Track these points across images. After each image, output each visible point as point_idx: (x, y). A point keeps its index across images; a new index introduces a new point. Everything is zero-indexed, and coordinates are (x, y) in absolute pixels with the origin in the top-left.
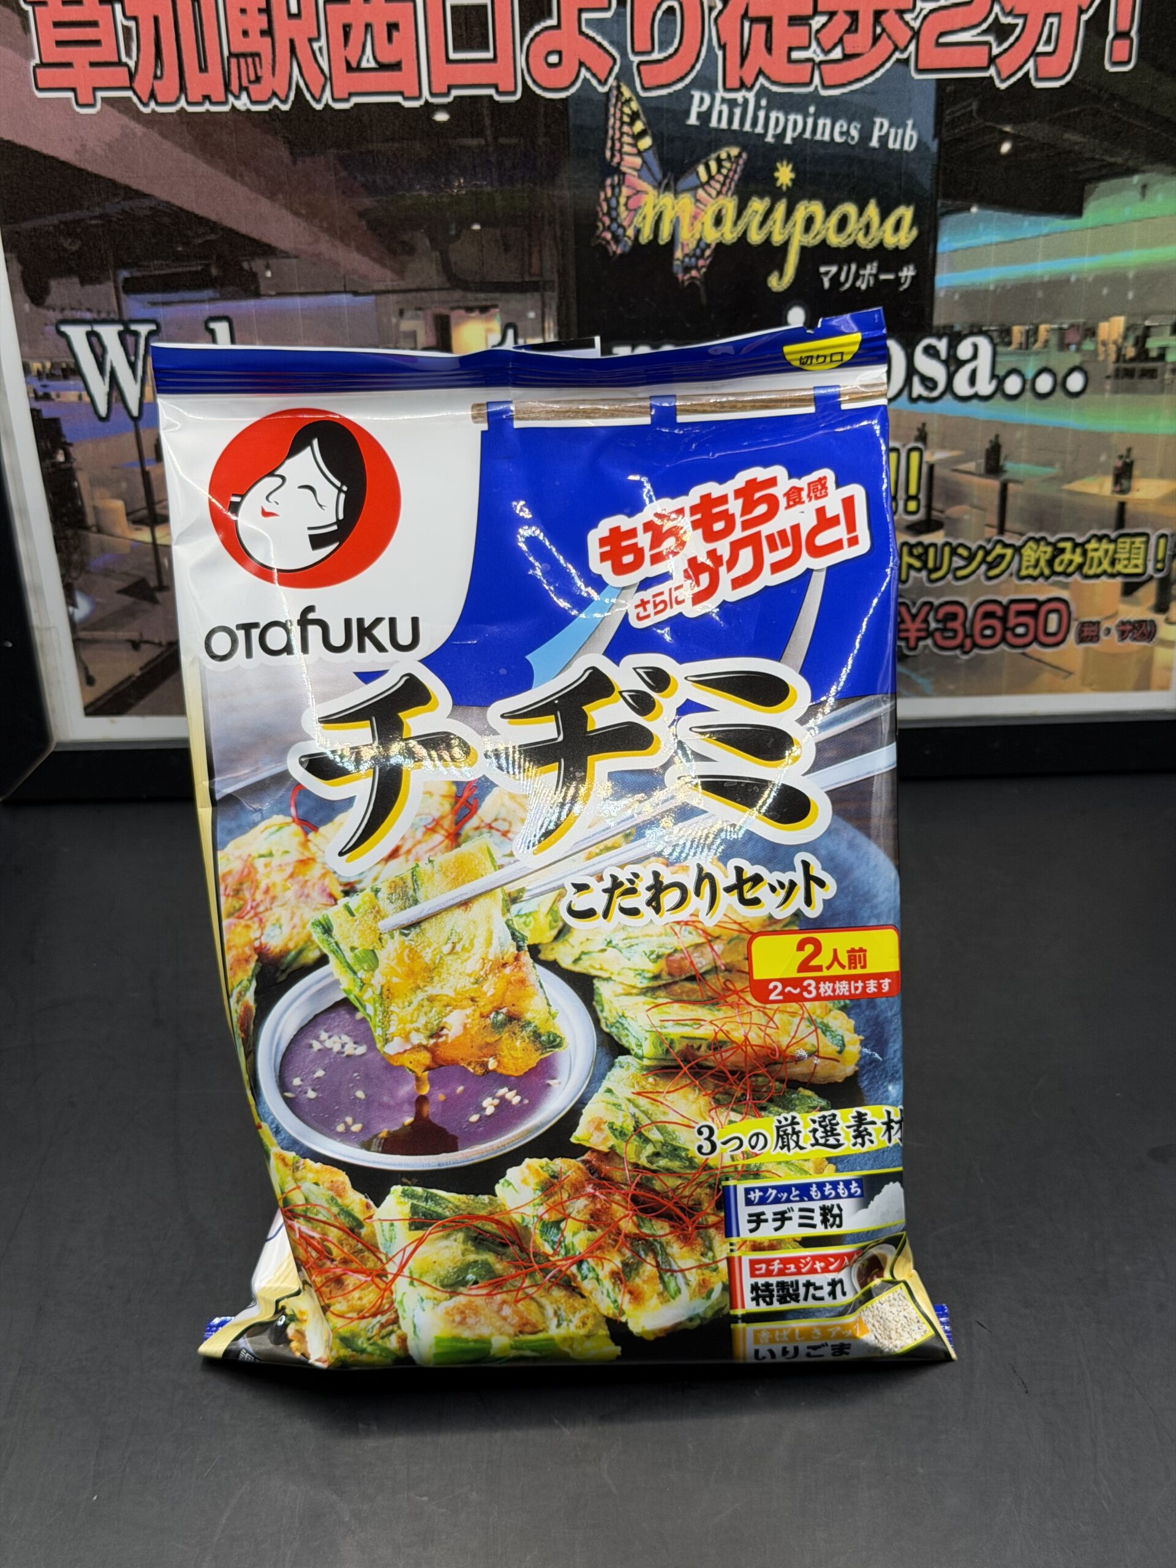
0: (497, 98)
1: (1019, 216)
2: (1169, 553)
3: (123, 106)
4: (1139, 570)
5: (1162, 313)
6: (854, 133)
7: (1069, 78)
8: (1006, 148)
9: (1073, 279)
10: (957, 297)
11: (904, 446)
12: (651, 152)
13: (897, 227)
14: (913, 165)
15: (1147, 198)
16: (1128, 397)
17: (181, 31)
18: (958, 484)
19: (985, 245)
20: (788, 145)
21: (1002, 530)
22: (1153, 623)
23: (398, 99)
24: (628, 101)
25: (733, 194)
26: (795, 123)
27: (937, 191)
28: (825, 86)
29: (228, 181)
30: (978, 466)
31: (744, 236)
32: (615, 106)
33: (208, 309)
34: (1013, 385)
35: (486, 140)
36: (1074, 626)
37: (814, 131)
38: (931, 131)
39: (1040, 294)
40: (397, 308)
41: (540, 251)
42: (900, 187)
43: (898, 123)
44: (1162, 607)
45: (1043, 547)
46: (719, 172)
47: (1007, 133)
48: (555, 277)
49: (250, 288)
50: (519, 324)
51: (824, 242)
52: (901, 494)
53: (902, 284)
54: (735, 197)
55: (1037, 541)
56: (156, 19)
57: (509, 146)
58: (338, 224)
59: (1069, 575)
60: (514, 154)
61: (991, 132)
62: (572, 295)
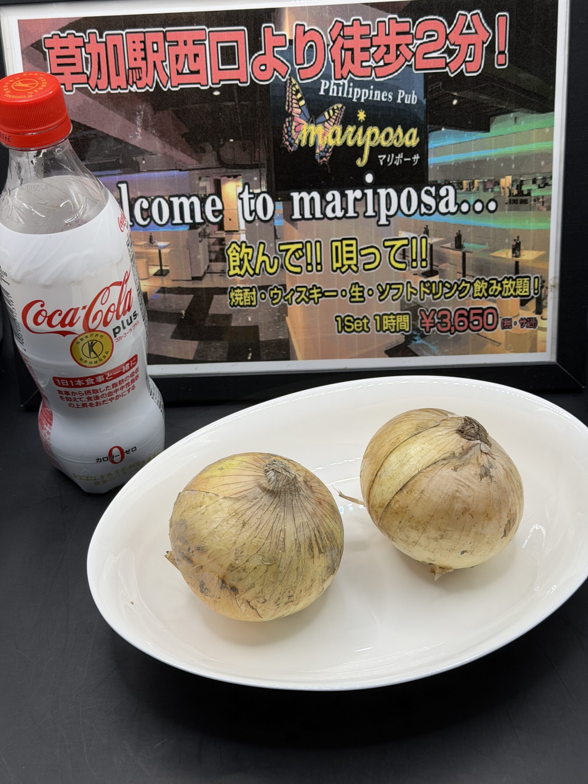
0: (240, 85)
1: (463, 132)
2: (540, 285)
3: (84, 91)
4: (527, 294)
5: (528, 174)
6: (390, 97)
7: (480, 71)
8: (455, 102)
9: (488, 159)
10: (438, 168)
11: (419, 236)
12: (305, 106)
13: (411, 138)
14: (416, 110)
15: (518, 123)
16: (516, 212)
17: (109, 59)
18: (444, 254)
19: (449, 145)
20: (362, 103)
22: (535, 318)
23: (198, 86)
24: (294, 85)
26: (365, 93)
27: (427, 122)
28: (377, 77)
29: (127, 122)
30: (452, 245)
31: (345, 143)
32: (289, 87)
33: (118, 178)
34: (465, 207)
35: (235, 103)
36: (500, 321)
37: (373, 96)
38: (423, 95)
39: (474, 166)
40: (198, 176)
41: (259, 151)
42: (411, 120)
43: (408, 92)
44: (539, 311)
45: (483, 283)
46: (334, 115)
47: (455, 96)
48: (265, 162)
49: (135, 168)
50: (250, 183)
51: (379, 144)
52: (419, 259)
53: (414, 163)
54: (341, 125)
55: (480, 280)
56: (99, 54)
57: (245, 105)
58: (173, 140)
59: (496, 296)
60: (247, 108)
61: (448, 95)
62: (272, 168)
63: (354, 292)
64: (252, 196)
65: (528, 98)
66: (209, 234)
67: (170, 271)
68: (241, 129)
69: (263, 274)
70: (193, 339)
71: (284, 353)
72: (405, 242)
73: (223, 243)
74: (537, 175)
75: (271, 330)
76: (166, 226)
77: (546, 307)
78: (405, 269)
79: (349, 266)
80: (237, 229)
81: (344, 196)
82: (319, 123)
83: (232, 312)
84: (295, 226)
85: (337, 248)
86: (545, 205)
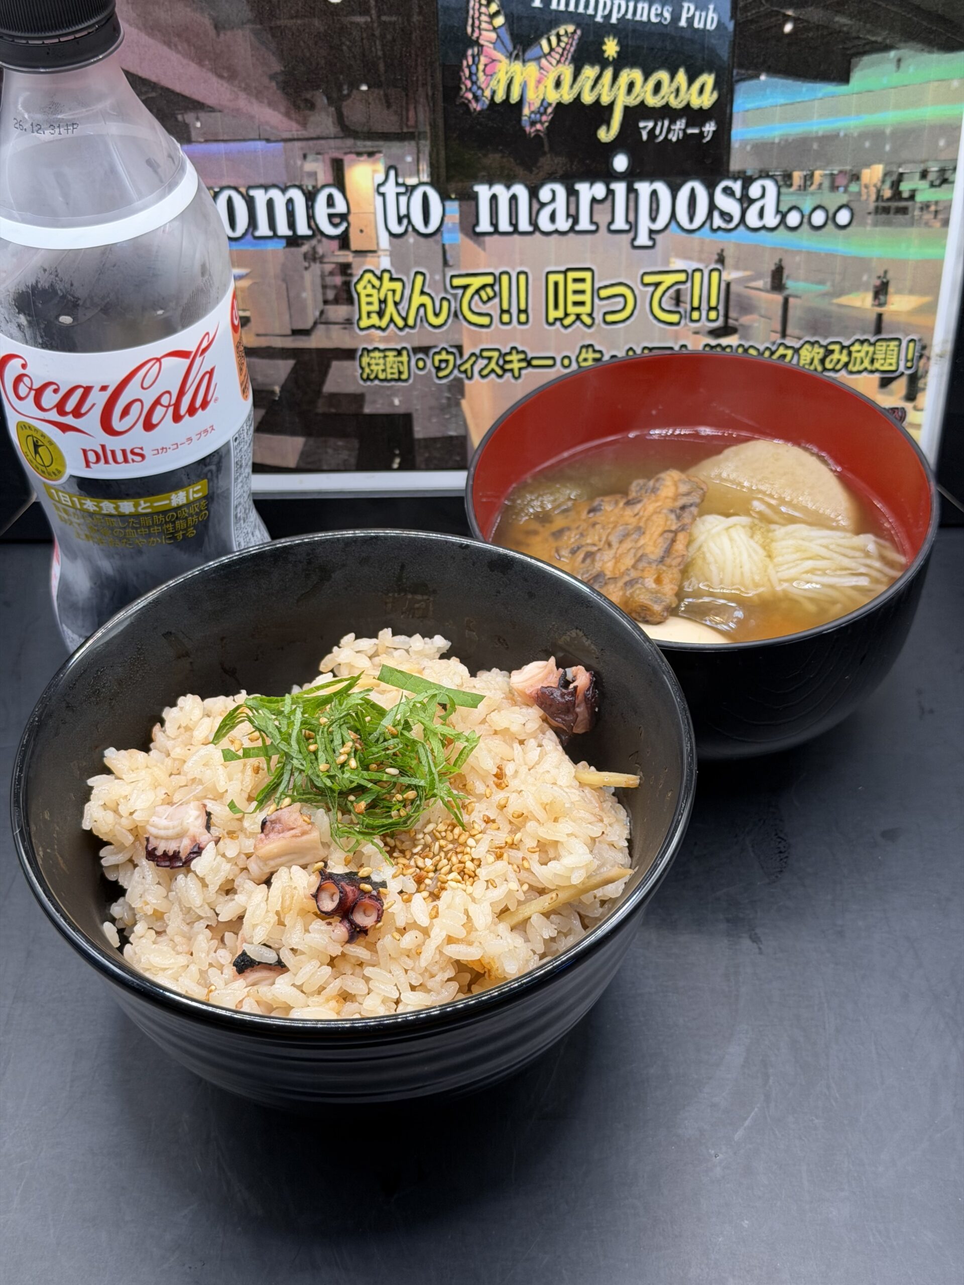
1: (799, 83)
2: (917, 354)
4: (893, 368)
5: (914, 162)
6: (667, 15)
8: (788, 28)
9: (842, 134)
10: (749, 148)
11: (706, 267)
12: (503, 29)
13: (701, 91)
14: (713, 41)
15: (902, 69)
16: (887, 229)
18: (749, 298)
19: (771, 106)
20: (613, 25)
21: (784, 335)
22: (903, 409)
25: (570, 63)
26: (620, 6)
27: (733, 63)
29: (165, 50)
30: (765, 283)
31: (578, 98)
34: (793, 219)
35: (371, 18)
37: (635, 13)
38: (729, 14)
39: (815, 146)
40: (301, 153)
41: (415, 108)
42: (703, 59)
43: (701, 6)
44: (911, 396)
45: (817, 349)
46: (558, 45)
47: (789, 16)
48: (428, 129)
49: (183, 135)
50: (399, 166)
51: (642, 103)
52: (704, 306)
53: (704, 137)
55: (813, 344)
57: (390, 23)
58: (254, 85)
59: (838, 371)
60: (394, 29)
61: (777, 15)
62: (442, 143)
63: (585, 360)
64: (402, 190)
65: (925, 23)
66: (323, 257)
67: (252, 319)
68: (382, 67)
69: (422, 326)
70: (293, 433)
71: (458, 458)
72: (682, 277)
73: (349, 271)
74: (930, 164)
75: (434, 420)
76: (243, 241)
77: (924, 389)
78: (678, 324)
79: (578, 316)
80: (374, 248)
81: (572, 193)
82: (529, 60)
83: (364, 390)
84: (481, 245)
85: (556, 284)
86: (940, 216)
